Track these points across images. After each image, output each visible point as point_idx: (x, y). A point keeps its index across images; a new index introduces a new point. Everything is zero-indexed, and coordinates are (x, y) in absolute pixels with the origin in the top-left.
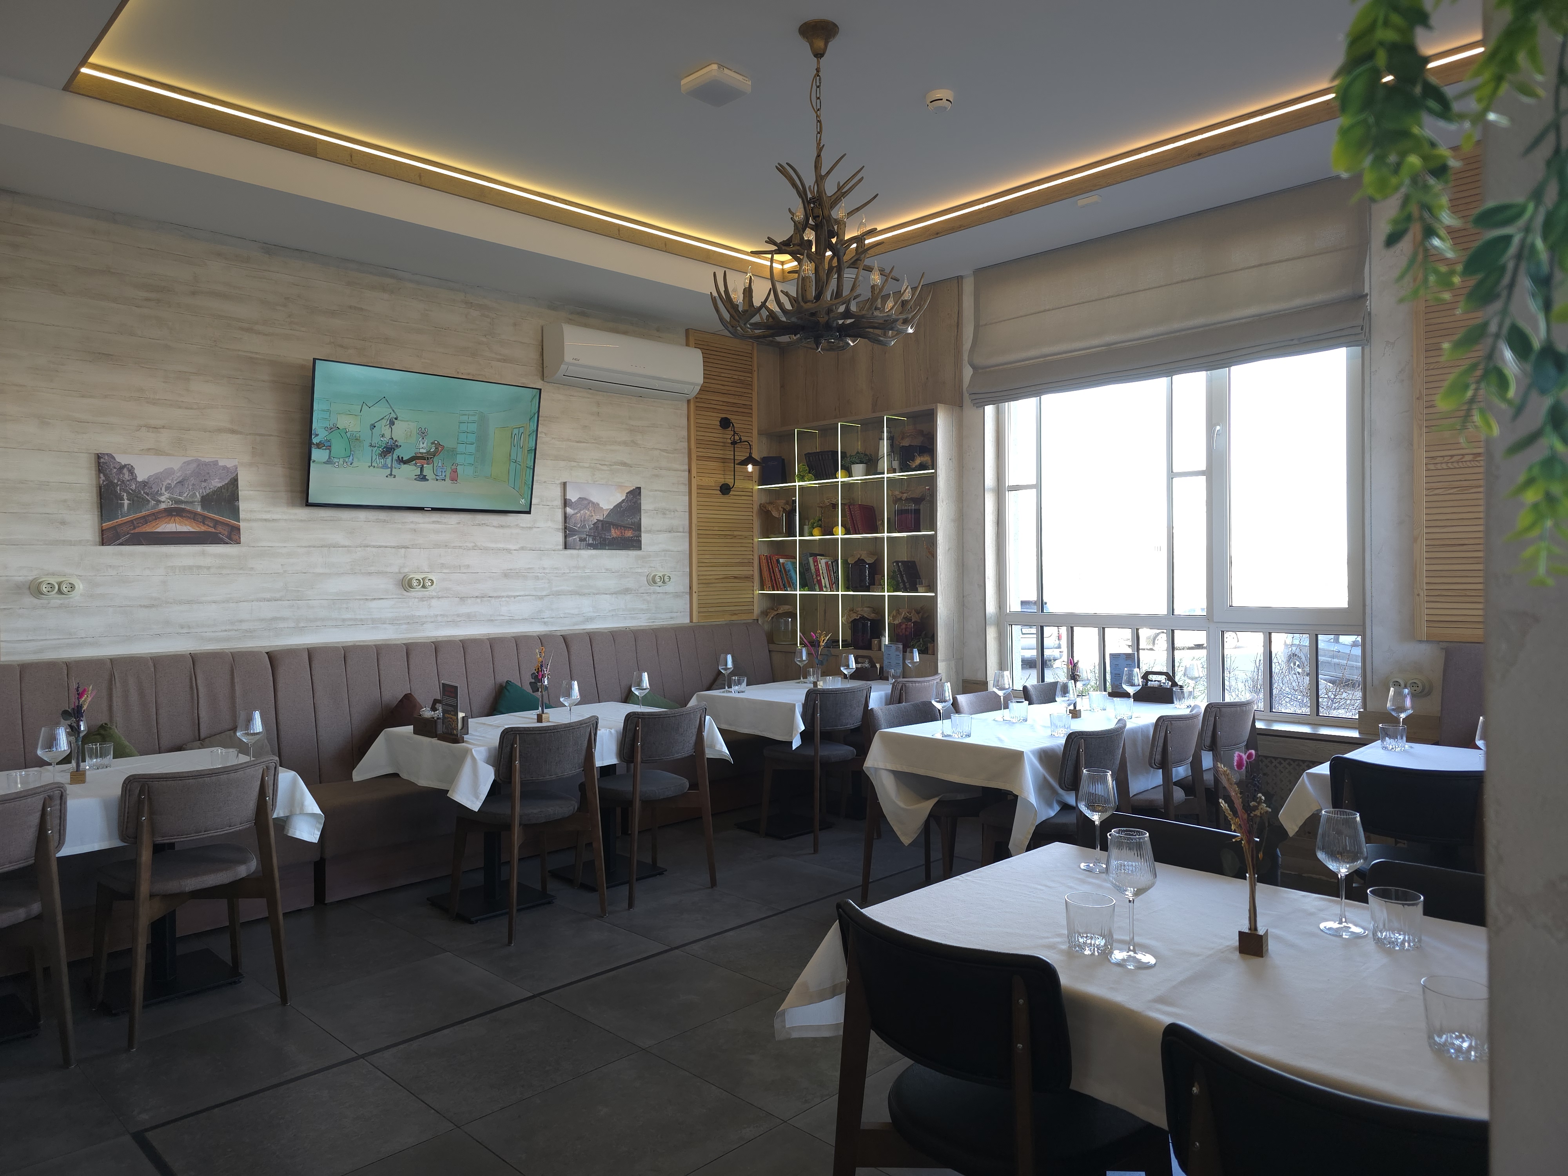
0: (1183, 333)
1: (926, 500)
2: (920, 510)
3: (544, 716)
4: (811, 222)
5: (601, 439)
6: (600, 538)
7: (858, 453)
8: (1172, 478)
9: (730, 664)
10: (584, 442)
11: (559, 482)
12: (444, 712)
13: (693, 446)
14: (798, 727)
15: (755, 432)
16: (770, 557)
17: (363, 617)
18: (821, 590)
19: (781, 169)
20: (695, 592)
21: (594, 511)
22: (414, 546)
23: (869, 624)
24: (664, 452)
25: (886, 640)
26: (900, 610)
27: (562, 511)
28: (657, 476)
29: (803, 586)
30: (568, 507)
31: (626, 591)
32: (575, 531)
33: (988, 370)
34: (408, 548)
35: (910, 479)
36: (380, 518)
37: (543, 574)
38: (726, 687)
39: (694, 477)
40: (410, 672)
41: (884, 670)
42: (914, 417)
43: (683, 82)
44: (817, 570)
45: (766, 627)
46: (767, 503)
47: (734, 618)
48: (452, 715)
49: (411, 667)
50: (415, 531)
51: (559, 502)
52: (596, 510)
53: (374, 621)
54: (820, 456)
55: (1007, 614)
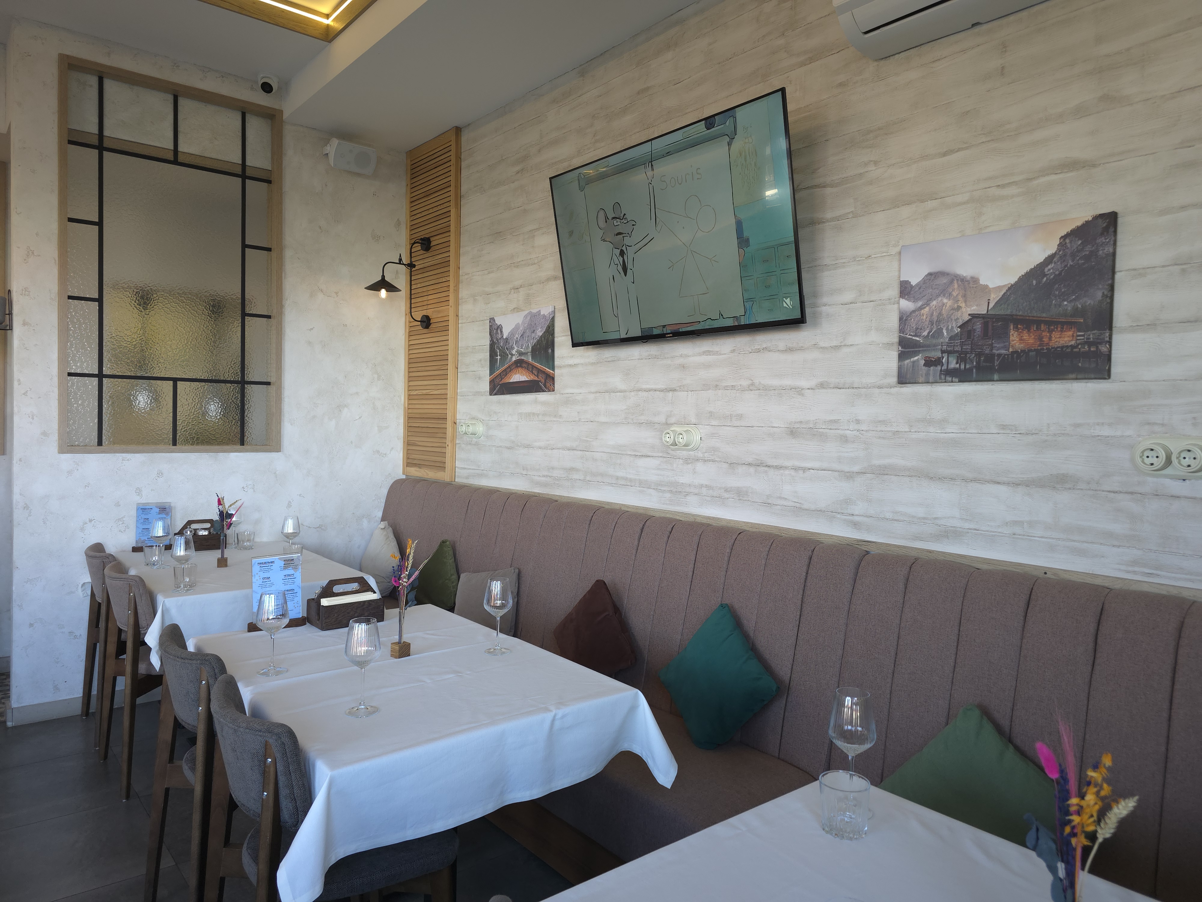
6: (979, 355)
17: (632, 477)
22: (682, 388)
30: (904, 297)
31: (1058, 482)
32: (916, 344)
37: (855, 432)
40: (637, 555)
49: (639, 548)
53: (641, 482)
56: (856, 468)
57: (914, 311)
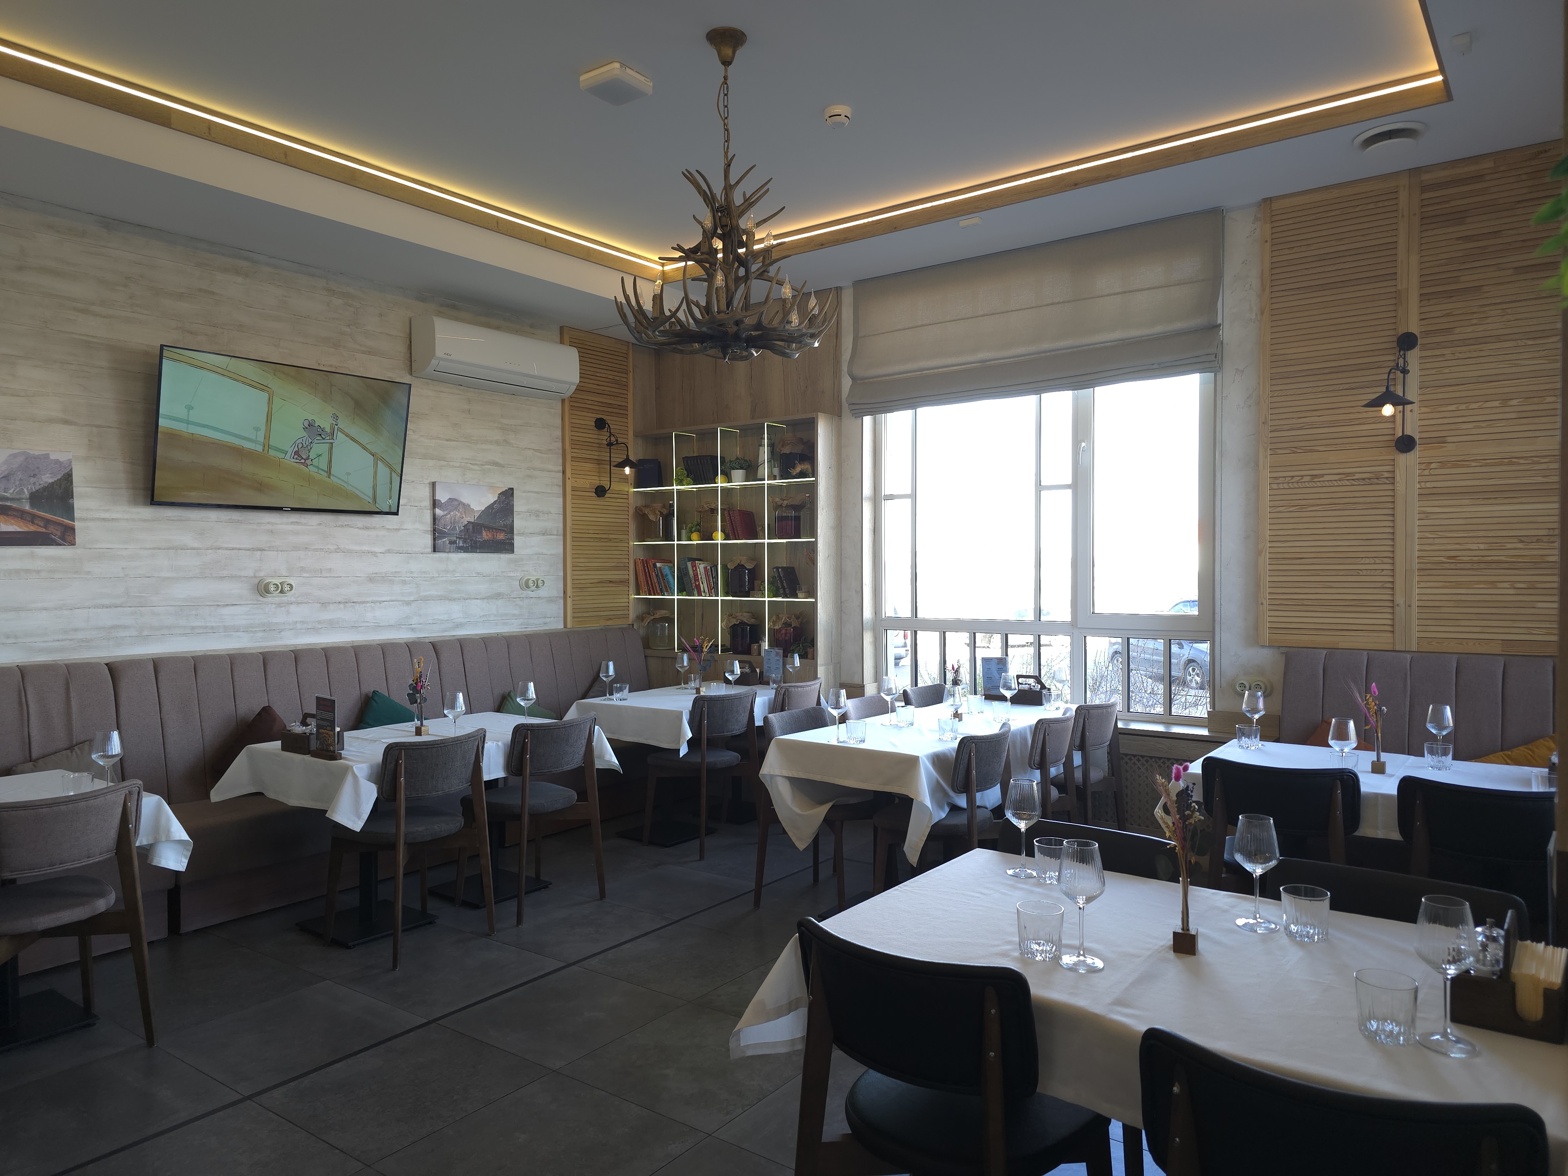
0: (1053, 353)
1: (806, 507)
2: (800, 516)
3: (423, 728)
4: (719, 231)
5: (473, 438)
6: (471, 540)
7: (737, 458)
8: (1040, 491)
9: (611, 671)
10: (454, 441)
11: (428, 481)
12: (318, 727)
13: (567, 447)
14: (685, 734)
15: (631, 434)
16: (646, 561)
17: (213, 624)
18: (700, 595)
19: (689, 176)
20: (570, 597)
21: (465, 512)
22: (271, 548)
23: (748, 629)
24: (538, 452)
25: (766, 645)
26: (780, 615)
27: (430, 512)
28: (529, 476)
29: (681, 591)
30: (438, 508)
31: (498, 596)
32: (444, 533)
33: (867, 381)
34: (264, 550)
35: (790, 485)
36: (233, 518)
37: (410, 578)
38: (608, 695)
39: (569, 479)
40: (268, 683)
41: (764, 675)
42: (794, 425)
43: (582, 78)
44: (696, 575)
45: (642, 632)
46: (644, 507)
47: (609, 623)
48: (328, 730)
49: (269, 678)
50: (272, 532)
51: (427, 503)
52: (466, 512)
53: (226, 628)
54: (699, 460)
55: (884, 620)
56: (412, 598)
57: (443, 516)
